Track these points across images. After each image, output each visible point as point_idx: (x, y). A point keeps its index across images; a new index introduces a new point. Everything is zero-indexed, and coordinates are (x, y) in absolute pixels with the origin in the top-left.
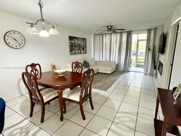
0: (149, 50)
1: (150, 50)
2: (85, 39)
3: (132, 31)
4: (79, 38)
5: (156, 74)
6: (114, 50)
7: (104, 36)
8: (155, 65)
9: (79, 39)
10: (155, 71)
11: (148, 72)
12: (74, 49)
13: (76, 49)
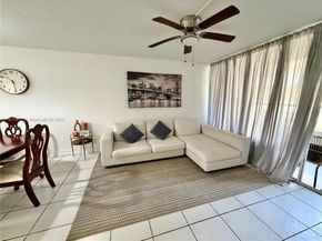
2: (177, 75)
4: (157, 75)
7: (231, 62)
9: (155, 77)
12: (139, 98)
13: (145, 96)
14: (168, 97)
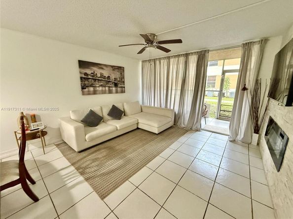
0: (245, 89)
1: (247, 89)
2: (121, 67)
3: (209, 50)
5: (258, 144)
6: (174, 88)
7: (157, 62)
8: (257, 124)
9: (104, 68)
10: (256, 136)
11: (239, 137)
12: (91, 86)
13: (97, 84)
14: (116, 85)
